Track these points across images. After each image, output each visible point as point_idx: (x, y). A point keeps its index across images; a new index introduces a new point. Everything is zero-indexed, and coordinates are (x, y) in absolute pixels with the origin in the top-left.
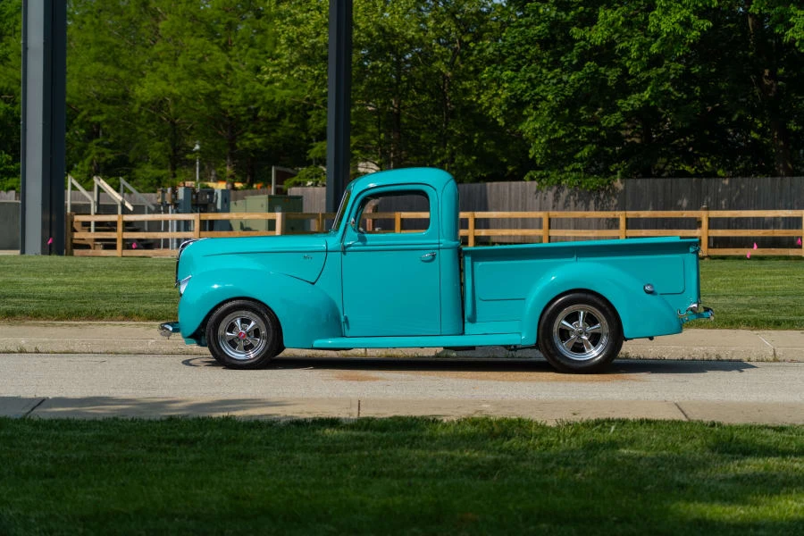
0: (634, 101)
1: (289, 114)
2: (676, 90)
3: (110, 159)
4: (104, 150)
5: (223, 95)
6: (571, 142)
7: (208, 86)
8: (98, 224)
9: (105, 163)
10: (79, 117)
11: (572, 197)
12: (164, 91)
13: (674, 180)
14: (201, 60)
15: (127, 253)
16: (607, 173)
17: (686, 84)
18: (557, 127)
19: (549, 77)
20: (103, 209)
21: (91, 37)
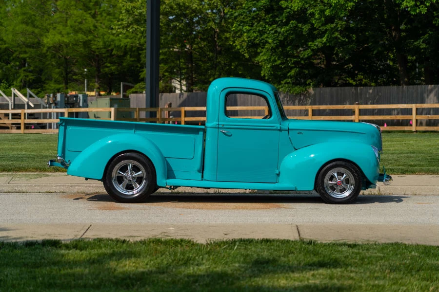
0: (318, 43)
1: (129, 53)
2: (342, 37)
3: (31, 79)
4: (28, 74)
5: (92, 42)
6: (285, 67)
7: (85, 37)
8: (13, 115)
9: (29, 81)
10: (14, 55)
11: (285, 99)
12: (59, 40)
13: (342, 88)
14: (81, 23)
15: (27, 131)
16: (305, 85)
17: (347, 33)
18: (277, 59)
19: (270, 29)
20: (16, 106)
21: (19, 10)
